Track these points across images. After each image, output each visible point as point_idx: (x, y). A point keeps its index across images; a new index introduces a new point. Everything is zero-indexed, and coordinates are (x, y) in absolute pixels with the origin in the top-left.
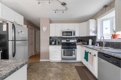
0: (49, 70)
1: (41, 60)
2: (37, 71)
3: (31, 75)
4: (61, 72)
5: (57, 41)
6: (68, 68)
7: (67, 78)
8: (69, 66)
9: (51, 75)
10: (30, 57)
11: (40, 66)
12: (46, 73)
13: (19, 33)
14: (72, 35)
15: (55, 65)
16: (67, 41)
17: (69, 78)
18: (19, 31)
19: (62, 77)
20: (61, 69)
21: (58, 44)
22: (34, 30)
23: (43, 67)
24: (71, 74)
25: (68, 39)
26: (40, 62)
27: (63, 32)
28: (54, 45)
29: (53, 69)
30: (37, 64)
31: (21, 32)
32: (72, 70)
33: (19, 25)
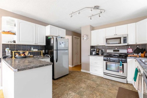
0: (84, 81)
1: (82, 70)
2: (74, 78)
3: (68, 80)
4: (95, 87)
5: (100, 51)
6: (107, 86)
7: (98, 94)
8: (111, 85)
9: (83, 85)
10: (75, 66)
11: (79, 75)
12: (80, 83)
13: (60, 44)
14: (120, 43)
15: (94, 79)
16: (114, 51)
17: (100, 95)
18: (61, 42)
19: (93, 92)
20: (97, 84)
21: (101, 54)
22: (79, 39)
23: (80, 76)
24: (107, 93)
25: (116, 48)
26: (81, 72)
27: (107, 39)
28: (95, 55)
29: (89, 81)
30: (78, 73)
31: (63, 43)
32: (111, 90)
33: (62, 38)
